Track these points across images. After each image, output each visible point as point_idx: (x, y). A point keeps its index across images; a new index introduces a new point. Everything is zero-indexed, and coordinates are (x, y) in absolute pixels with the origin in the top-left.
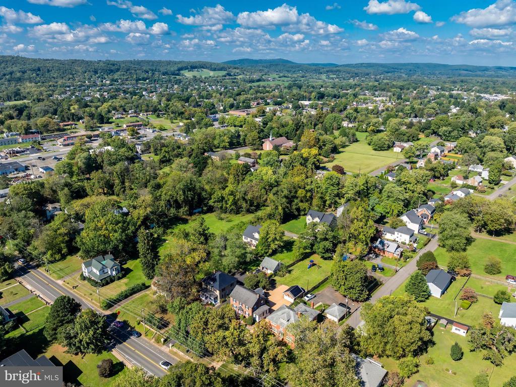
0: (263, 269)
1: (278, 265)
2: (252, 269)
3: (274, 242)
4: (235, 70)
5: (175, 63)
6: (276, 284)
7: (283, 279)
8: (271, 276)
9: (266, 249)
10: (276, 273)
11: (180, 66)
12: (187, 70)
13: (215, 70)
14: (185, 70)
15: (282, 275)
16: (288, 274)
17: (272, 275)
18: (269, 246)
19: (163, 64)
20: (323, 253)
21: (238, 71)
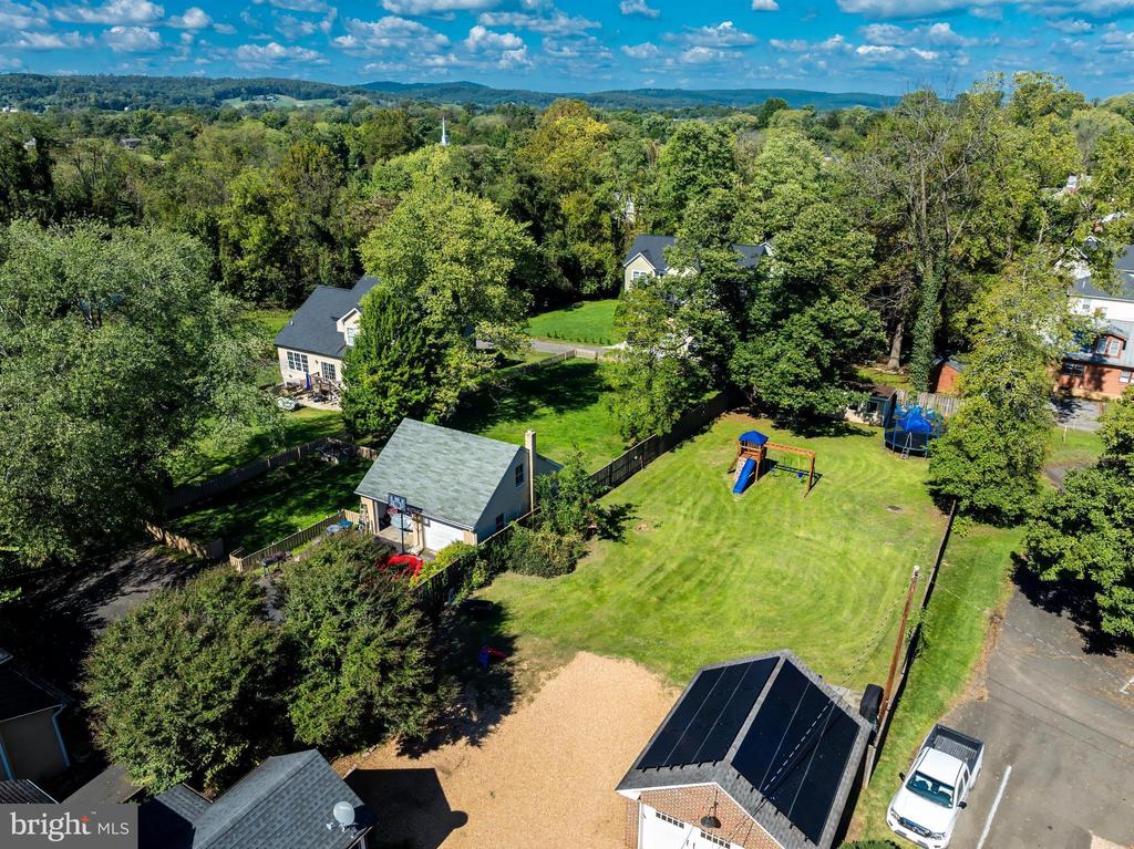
0: (385, 522)
1: (517, 471)
2: (290, 529)
3: (466, 331)
4: (356, 96)
5: (209, 82)
6: (506, 646)
7: (565, 591)
8: (457, 572)
9: (411, 383)
10: (505, 538)
11: (219, 88)
12: (239, 99)
13: (307, 97)
14: (234, 97)
15: (560, 559)
16: (599, 549)
17: (470, 561)
18: (432, 359)
19: (177, 85)
20: (813, 385)
21: (364, 98)
